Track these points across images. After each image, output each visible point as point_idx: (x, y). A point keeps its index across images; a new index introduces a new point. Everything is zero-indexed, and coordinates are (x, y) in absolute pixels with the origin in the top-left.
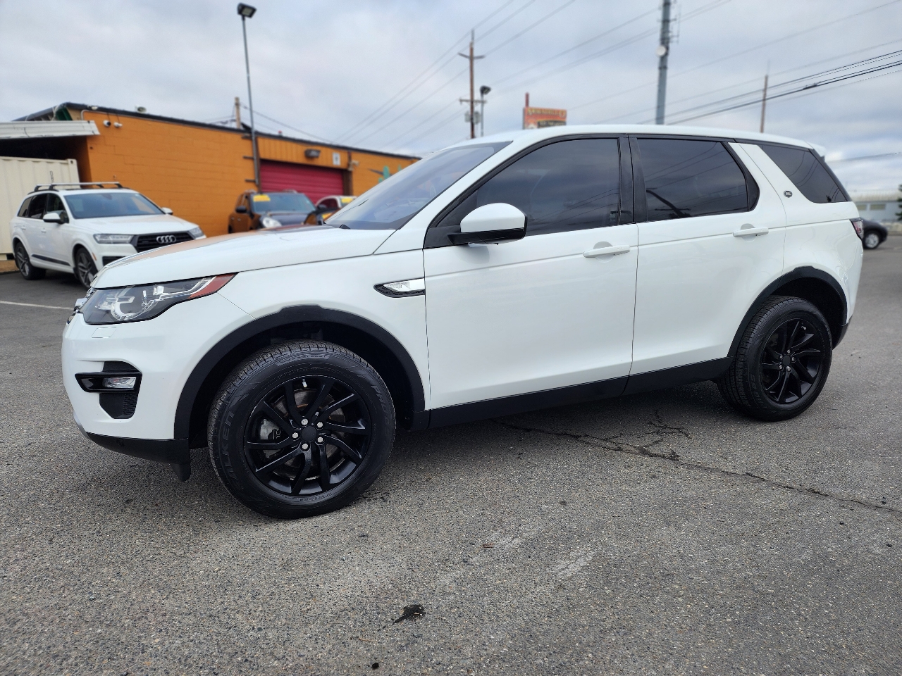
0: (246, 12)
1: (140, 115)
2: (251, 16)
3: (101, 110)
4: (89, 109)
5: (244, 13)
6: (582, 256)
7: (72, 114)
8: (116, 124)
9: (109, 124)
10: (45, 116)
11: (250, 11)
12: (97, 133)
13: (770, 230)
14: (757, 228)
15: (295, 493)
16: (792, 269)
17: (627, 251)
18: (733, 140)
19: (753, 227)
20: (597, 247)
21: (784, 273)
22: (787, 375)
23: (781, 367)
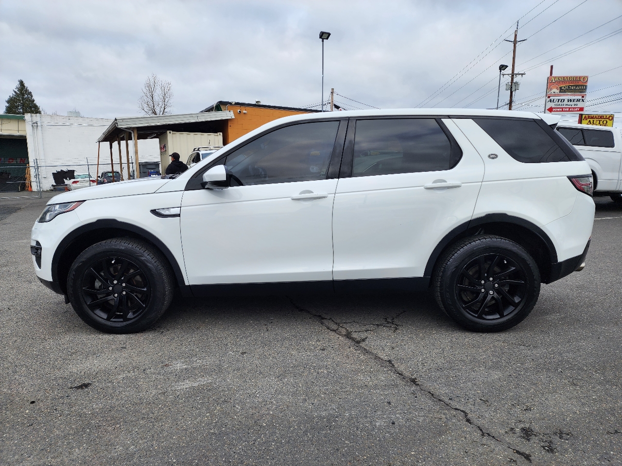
0: (325, 36)
1: (258, 105)
2: (327, 39)
3: (237, 104)
4: (230, 104)
5: (322, 37)
6: (290, 199)
7: (222, 107)
8: (244, 111)
9: (240, 112)
10: (210, 110)
11: (327, 35)
12: (233, 117)
13: (463, 184)
14: (450, 183)
15: (108, 319)
16: (483, 215)
17: (324, 197)
18: (448, 117)
19: (445, 181)
20: (301, 193)
21: (474, 217)
22: (489, 297)
23: (483, 290)
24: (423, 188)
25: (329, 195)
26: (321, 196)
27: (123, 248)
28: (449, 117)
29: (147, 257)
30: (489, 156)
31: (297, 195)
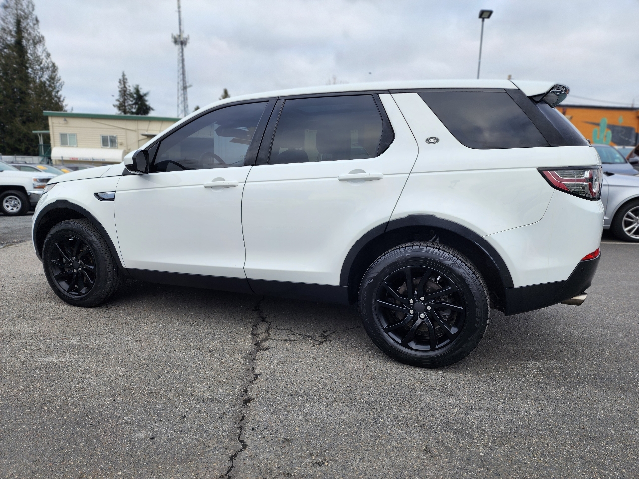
0: (485, 15)
2: (489, 17)
5: (483, 16)
6: (203, 186)
11: (488, 14)
13: (385, 176)
14: (369, 174)
15: (68, 292)
16: (405, 215)
17: (235, 186)
18: (387, 92)
19: (364, 172)
20: (214, 180)
21: (393, 218)
22: (419, 321)
23: (412, 312)
24: (337, 179)
25: (239, 184)
26: (230, 184)
27: (76, 227)
28: (389, 92)
29: (93, 237)
30: (427, 141)
31: (210, 182)
